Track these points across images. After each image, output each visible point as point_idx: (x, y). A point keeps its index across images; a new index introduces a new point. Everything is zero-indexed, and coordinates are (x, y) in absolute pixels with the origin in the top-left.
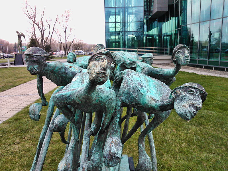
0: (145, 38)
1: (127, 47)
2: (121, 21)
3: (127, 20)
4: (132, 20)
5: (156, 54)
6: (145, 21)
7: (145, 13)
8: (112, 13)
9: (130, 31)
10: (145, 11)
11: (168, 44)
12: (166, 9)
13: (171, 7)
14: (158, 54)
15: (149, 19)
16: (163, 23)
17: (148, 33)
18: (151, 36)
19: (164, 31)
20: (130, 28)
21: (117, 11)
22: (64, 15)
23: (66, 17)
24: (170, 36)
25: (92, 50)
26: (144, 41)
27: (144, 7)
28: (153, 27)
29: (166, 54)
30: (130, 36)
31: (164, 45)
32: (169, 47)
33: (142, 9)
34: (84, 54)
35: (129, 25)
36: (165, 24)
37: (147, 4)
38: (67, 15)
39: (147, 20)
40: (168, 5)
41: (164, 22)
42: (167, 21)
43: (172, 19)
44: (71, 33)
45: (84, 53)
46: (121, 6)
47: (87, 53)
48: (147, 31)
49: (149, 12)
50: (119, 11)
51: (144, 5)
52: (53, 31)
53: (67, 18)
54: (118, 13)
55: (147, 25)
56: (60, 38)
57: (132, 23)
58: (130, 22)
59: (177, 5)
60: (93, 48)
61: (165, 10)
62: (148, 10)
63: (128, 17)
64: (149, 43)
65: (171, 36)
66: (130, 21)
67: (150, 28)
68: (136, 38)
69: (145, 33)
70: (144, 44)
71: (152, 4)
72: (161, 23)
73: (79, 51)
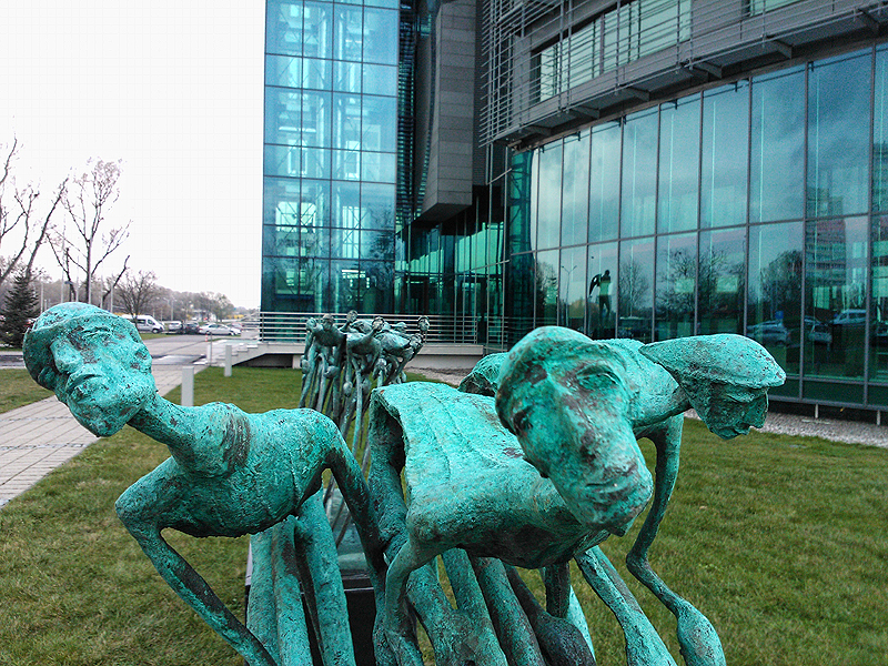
0: (398, 282)
1: (337, 310)
2: (318, 223)
3: (341, 223)
4: (356, 222)
5: (437, 337)
6: (399, 228)
7: (399, 204)
8: (286, 195)
9: (350, 256)
10: (399, 197)
11: (474, 306)
12: (467, 200)
13: (479, 191)
14: (442, 337)
15: (413, 223)
16: (457, 237)
17: (410, 267)
18: (420, 278)
19: (462, 265)
20: (350, 246)
21: (305, 190)
22: (90, 177)
23: (97, 187)
24: (479, 280)
25: (190, 314)
26: (397, 292)
27: (398, 185)
28: (426, 248)
29: (469, 340)
30: (350, 274)
31: (460, 308)
32: (476, 318)
33: (391, 191)
34: (159, 331)
35: (345, 236)
36: (463, 243)
37: (407, 177)
38: (104, 178)
39: (406, 226)
40: (474, 186)
41: (462, 234)
42: (470, 233)
43: (486, 228)
44: (113, 246)
45: (158, 326)
46: (321, 176)
47: (171, 327)
48: (406, 260)
49: (413, 200)
50: (312, 191)
51: (398, 179)
52: (41, 239)
53: (104, 191)
54: (308, 196)
55: (405, 239)
56: (65, 266)
57: (356, 232)
58: (347, 229)
59: (498, 189)
60: (195, 308)
61: (463, 203)
62: (408, 196)
63: (344, 211)
64: (411, 302)
65: (482, 280)
66: (350, 227)
67: (415, 251)
68: (368, 279)
69: (400, 265)
70: (397, 304)
71: (421, 176)
72: (450, 238)
73: (140, 317)
